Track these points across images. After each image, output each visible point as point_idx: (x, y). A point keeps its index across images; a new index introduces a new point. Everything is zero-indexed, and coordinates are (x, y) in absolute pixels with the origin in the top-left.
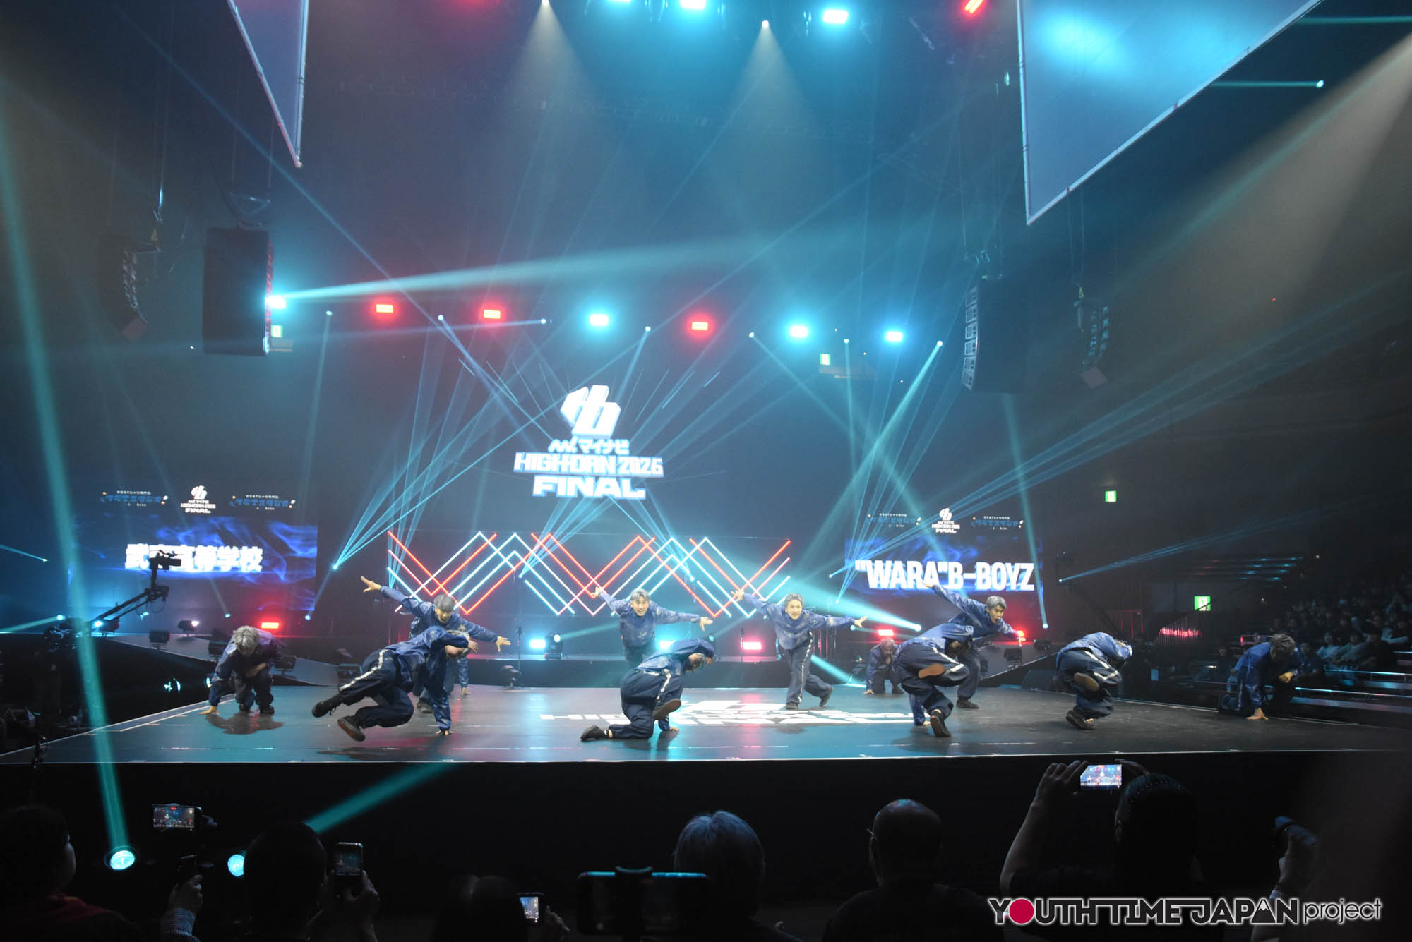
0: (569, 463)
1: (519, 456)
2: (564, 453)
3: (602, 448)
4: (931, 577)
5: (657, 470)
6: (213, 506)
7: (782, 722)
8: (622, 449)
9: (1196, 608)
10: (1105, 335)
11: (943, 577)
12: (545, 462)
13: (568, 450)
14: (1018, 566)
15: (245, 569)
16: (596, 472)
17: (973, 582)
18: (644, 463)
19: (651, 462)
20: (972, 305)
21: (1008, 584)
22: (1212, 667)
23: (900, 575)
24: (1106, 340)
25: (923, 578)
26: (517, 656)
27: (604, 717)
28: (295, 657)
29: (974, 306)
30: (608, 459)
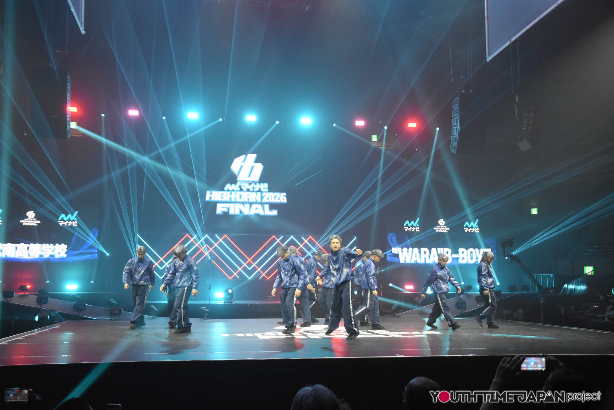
0: (235, 196)
1: (208, 193)
2: (233, 191)
3: (254, 188)
4: (434, 257)
6: (39, 222)
8: (264, 188)
9: (585, 273)
12: (222, 196)
13: (235, 189)
15: (57, 256)
16: (250, 201)
17: (457, 259)
18: (277, 195)
19: (280, 196)
21: (477, 260)
22: (596, 306)
23: (417, 255)
24: (531, 124)
25: (429, 257)
26: (208, 302)
27: (256, 334)
29: (456, 107)
30: (256, 193)
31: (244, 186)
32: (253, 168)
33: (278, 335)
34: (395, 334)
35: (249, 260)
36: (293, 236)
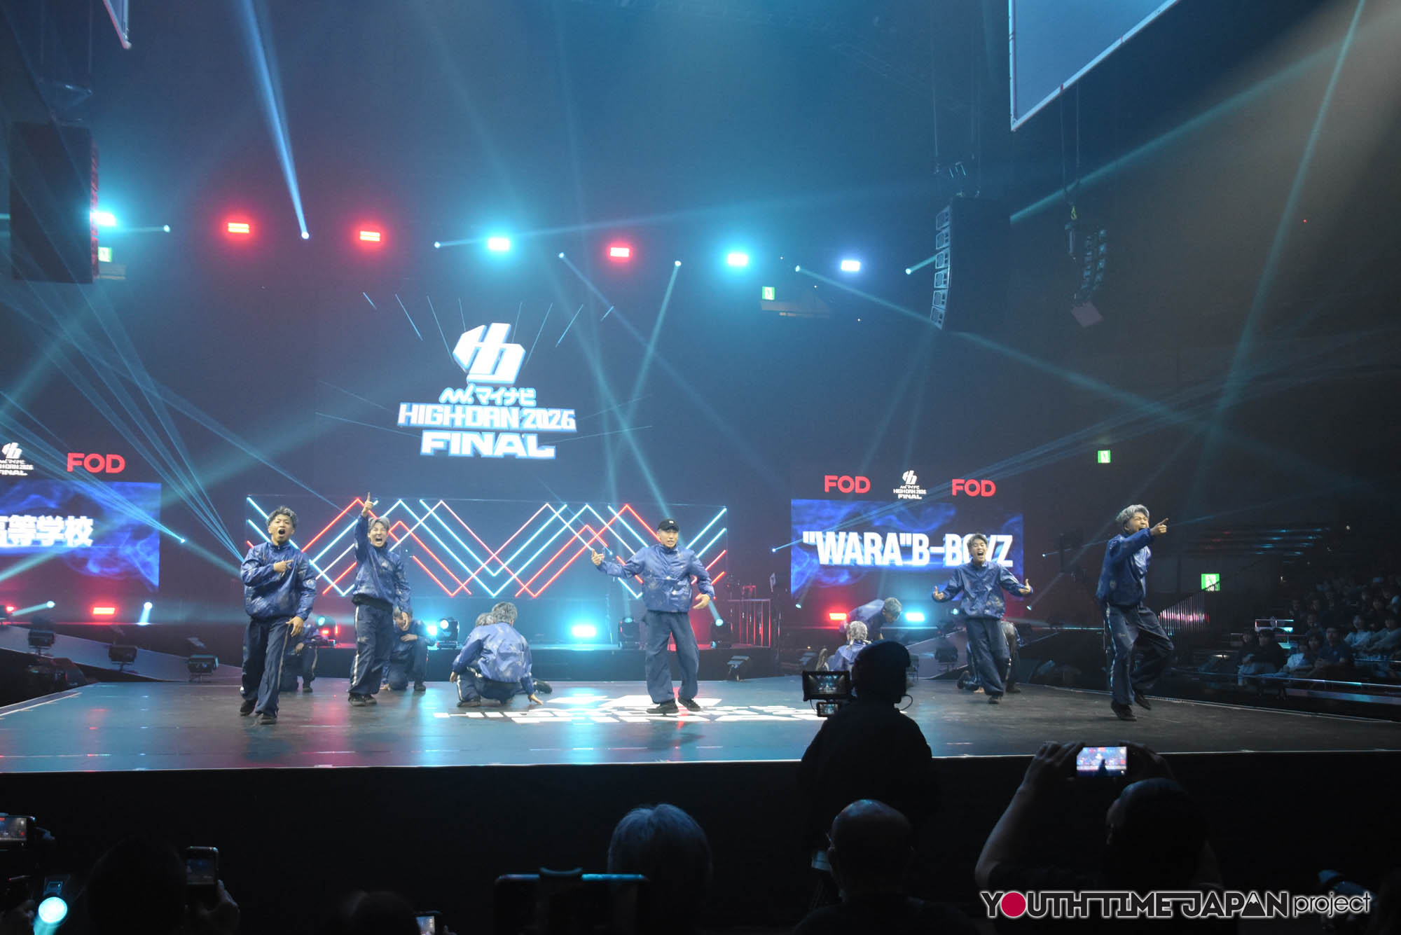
0: (463, 416)
1: (403, 407)
2: (459, 403)
3: (504, 399)
4: (892, 552)
5: (568, 424)
6: (30, 468)
7: (717, 720)
8: (527, 399)
9: (1203, 588)
10: (1101, 264)
11: (906, 551)
12: (435, 415)
13: (463, 401)
14: (994, 539)
15: (71, 544)
16: (497, 426)
17: (940, 557)
18: (554, 415)
19: (561, 417)
20: (944, 228)
22: (1221, 656)
24: (1101, 269)
27: (509, 714)
28: (136, 647)
29: (945, 229)
30: (510, 411)
31: (484, 394)
32: (501, 353)
33: (555, 716)
35: (494, 555)
36: (590, 505)
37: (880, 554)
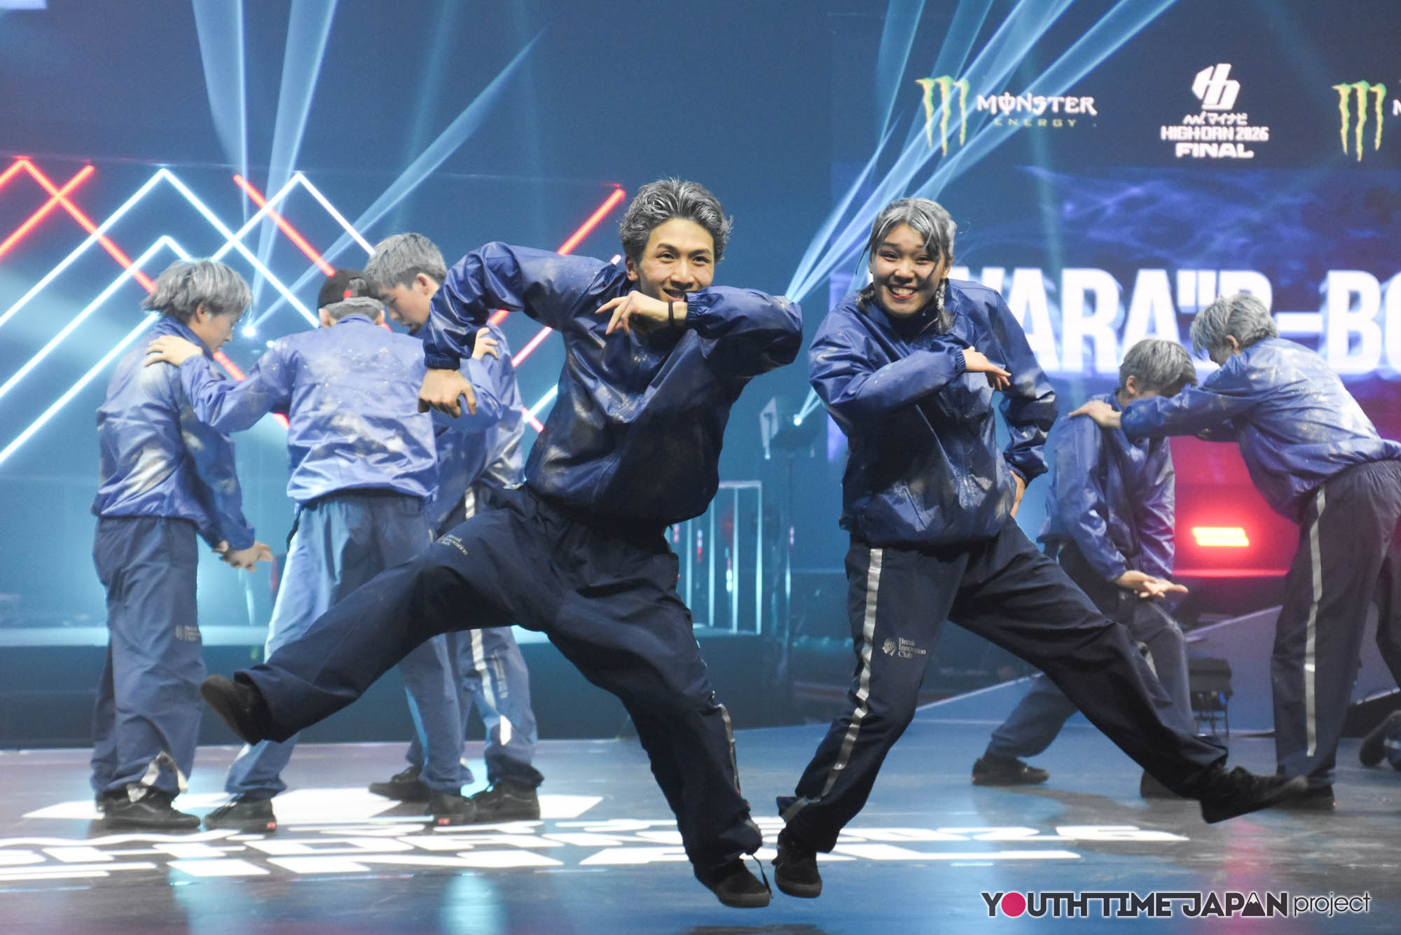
4: (1152, 327)
34: (869, 842)
36: (178, 172)
37: (1111, 335)
